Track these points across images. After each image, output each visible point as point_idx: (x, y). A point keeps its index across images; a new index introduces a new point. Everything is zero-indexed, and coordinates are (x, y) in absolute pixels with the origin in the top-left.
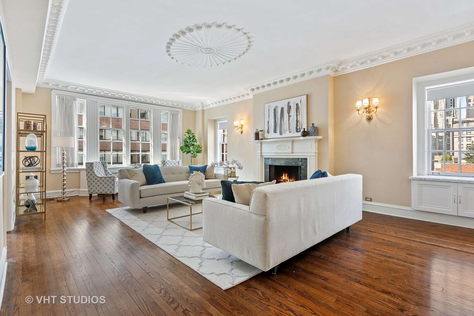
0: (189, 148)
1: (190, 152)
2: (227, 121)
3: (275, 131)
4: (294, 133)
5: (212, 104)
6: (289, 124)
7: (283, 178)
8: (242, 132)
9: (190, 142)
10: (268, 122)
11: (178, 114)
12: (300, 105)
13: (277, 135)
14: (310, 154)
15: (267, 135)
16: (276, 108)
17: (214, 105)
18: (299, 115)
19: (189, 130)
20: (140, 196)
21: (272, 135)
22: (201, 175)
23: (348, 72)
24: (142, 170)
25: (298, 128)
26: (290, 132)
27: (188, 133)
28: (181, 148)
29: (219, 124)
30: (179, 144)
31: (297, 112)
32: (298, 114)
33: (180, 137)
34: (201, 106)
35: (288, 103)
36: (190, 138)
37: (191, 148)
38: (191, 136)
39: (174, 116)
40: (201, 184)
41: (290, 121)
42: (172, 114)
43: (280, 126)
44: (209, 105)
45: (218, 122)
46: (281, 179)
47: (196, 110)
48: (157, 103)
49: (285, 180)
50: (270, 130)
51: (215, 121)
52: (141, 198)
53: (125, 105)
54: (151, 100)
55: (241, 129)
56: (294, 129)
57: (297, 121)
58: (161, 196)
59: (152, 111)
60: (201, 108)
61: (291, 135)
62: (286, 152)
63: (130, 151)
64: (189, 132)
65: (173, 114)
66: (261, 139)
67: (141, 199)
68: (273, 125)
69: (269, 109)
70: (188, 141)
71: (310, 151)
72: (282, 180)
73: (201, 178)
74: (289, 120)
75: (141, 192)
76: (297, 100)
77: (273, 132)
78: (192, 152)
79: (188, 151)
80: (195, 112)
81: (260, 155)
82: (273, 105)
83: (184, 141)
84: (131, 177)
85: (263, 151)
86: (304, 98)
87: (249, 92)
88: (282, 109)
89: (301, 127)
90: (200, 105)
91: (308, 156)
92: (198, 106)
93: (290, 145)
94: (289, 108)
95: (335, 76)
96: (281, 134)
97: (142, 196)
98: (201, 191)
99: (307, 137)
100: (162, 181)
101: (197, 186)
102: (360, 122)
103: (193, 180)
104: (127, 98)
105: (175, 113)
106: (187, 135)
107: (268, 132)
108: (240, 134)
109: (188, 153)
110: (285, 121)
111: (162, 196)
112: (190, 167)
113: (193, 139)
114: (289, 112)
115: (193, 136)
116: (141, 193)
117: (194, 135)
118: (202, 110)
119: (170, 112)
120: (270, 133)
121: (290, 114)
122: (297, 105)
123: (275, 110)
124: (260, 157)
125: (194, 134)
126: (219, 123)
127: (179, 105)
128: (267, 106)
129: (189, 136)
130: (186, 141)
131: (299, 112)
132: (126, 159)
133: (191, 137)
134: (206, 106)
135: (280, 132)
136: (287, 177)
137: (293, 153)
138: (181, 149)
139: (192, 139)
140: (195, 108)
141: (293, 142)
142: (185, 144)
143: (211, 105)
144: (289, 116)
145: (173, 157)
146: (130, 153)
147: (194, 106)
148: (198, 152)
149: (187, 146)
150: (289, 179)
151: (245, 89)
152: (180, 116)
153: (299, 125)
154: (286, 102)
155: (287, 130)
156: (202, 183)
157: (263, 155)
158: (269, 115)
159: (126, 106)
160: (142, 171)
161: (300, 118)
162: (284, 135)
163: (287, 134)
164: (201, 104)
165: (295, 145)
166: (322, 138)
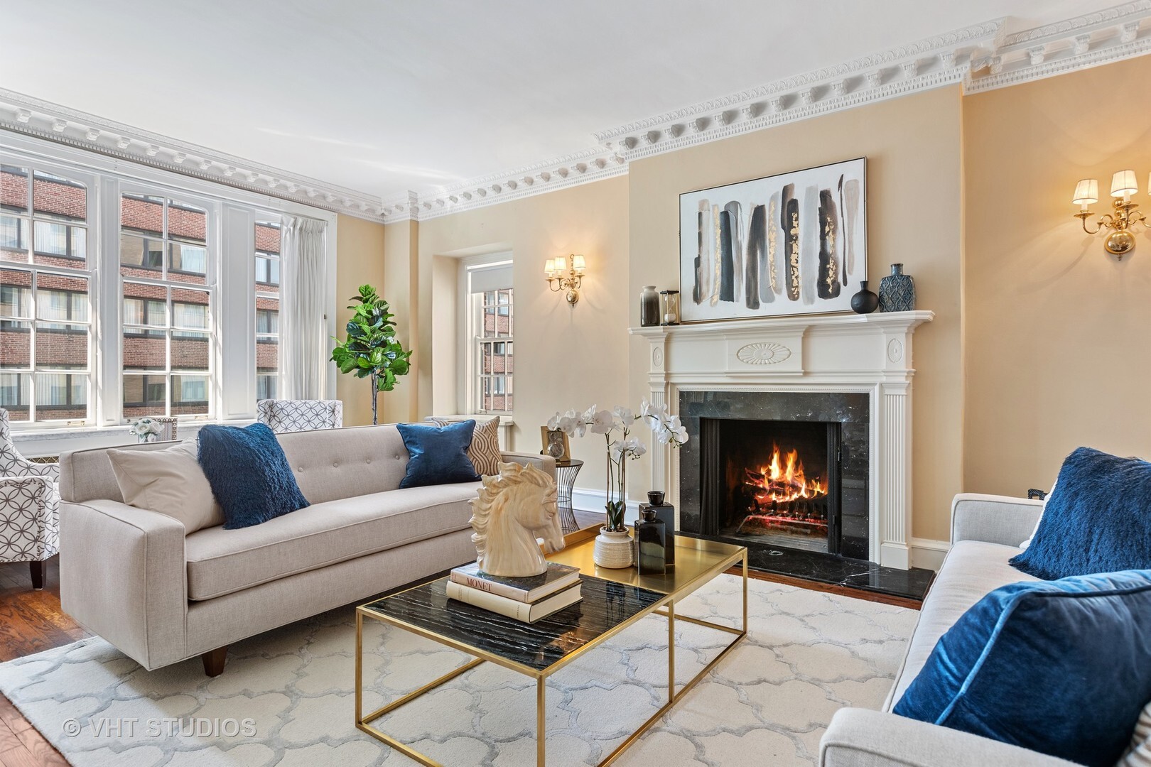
0: (369, 355)
1: (370, 369)
2: (511, 261)
3: (727, 294)
4: (810, 300)
5: (451, 198)
6: (789, 267)
7: (769, 472)
8: (574, 301)
9: (373, 332)
10: (698, 262)
11: (321, 231)
12: (835, 198)
13: (739, 307)
14: (884, 379)
15: (690, 309)
16: (732, 208)
17: (462, 205)
18: (834, 232)
19: (367, 288)
20: (189, 595)
21: (711, 306)
22: (545, 486)
23: (1030, 79)
24: (195, 452)
25: (829, 281)
26: (793, 297)
27: (365, 301)
28: (338, 357)
29: (470, 274)
30: (324, 340)
31: (823, 223)
32: (827, 229)
33: (328, 316)
34: (407, 207)
35: (786, 190)
36: (372, 320)
37: (378, 357)
38: (376, 312)
39: (307, 233)
40: (545, 527)
41: (793, 257)
42: (298, 227)
43: (750, 275)
44: (441, 202)
45: (469, 268)
46: (760, 477)
47: (390, 219)
48: (240, 181)
49: (781, 484)
50: (704, 288)
51: (458, 262)
52: (192, 603)
53: (98, 175)
54: (214, 163)
55: (568, 289)
56: (812, 287)
57: (824, 257)
58: (298, 580)
59: (218, 211)
60: (406, 216)
61: (800, 306)
62: (778, 370)
63: (120, 366)
64: (366, 296)
65: (301, 229)
66: (671, 323)
67: (196, 613)
68: (719, 273)
69: (700, 214)
70: (366, 328)
71: (884, 368)
72: (767, 486)
73: (544, 499)
74: (789, 251)
75: (194, 575)
76: (826, 179)
77: (717, 297)
78: (378, 371)
79: (363, 364)
80: (381, 229)
81: (662, 380)
82: (719, 199)
83: (349, 330)
84: (135, 494)
85: (674, 368)
86: (855, 172)
87: (619, 148)
88: (759, 213)
89: (840, 279)
90: (405, 201)
91: (874, 384)
92: (397, 207)
93: (796, 344)
94: (790, 207)
95: (972, 92)
96: (753, 303)
97: (198, 596)
98: (540, 566)
99: (877, 316)
100: (291, 501)
101: (522, 540)
102: (1079, 259)
103: (498, 511)
104: (106, 144)
105: (310, 226)
106: (361, 309)
107: (697, 298)
108: (567, 306)
109: (363, 372)
110: (770, 258)
111: (305, 578)
112: (403, 430)
113: (385, 323)
114: (788, 224)
115: (384, 313)
116: (194, 582)
117: (385, 306)
118: (411, 220)
119: (292, 220)
120: (705, 302)
121: (793, 232)
122: (825, 196)
123: (725, 216)
124: (662, 390)
125: (384, 303)
126: (469, 271)
127: (324, 197)
128: (691, 204)
129: (370, 312)
130: (355, 330)
131: (835, 223)
132: (103, 398)
133: (374, 313)
134: (428, 205)
135: (748, 299)
136: (796, 470)
137: (806, 374)
138: (334, 358)
139: (380, 323)
140: (383, 215)
141: (808, 332)
142: (353, 340)
143: (449, 203)
144: (790, 239)
145: (304, 389)
146: (121, 373)
147: (380, 204)
148: (400, 369)
149: (358, 347)
150: (808, 482)
151: (600, 139)
152: (329, 239)
153: (831, 273)
154: (777, 185)
155: (778, 291)
156: (550, 522)
157: (673, 380)
158: (700, 235)
159: (102, 178)
160: (196, 458)
161: (837, 246)
162: (764, 309)
163: (781, 304)
164: (411, 198)
165: (817, 343)
166: (931, 318)
